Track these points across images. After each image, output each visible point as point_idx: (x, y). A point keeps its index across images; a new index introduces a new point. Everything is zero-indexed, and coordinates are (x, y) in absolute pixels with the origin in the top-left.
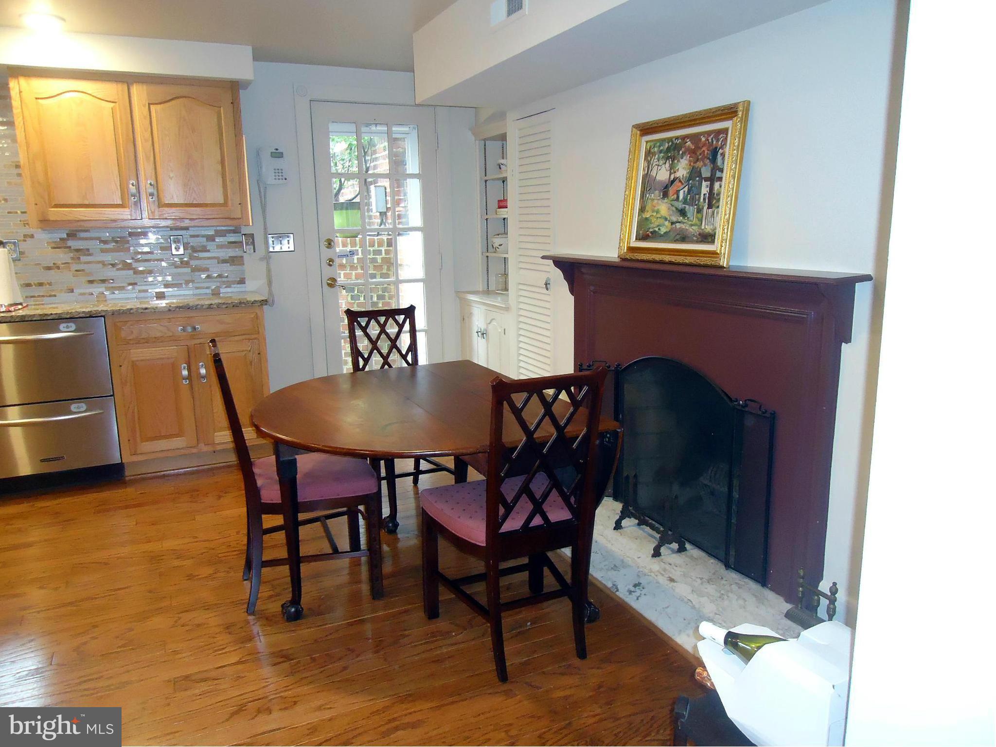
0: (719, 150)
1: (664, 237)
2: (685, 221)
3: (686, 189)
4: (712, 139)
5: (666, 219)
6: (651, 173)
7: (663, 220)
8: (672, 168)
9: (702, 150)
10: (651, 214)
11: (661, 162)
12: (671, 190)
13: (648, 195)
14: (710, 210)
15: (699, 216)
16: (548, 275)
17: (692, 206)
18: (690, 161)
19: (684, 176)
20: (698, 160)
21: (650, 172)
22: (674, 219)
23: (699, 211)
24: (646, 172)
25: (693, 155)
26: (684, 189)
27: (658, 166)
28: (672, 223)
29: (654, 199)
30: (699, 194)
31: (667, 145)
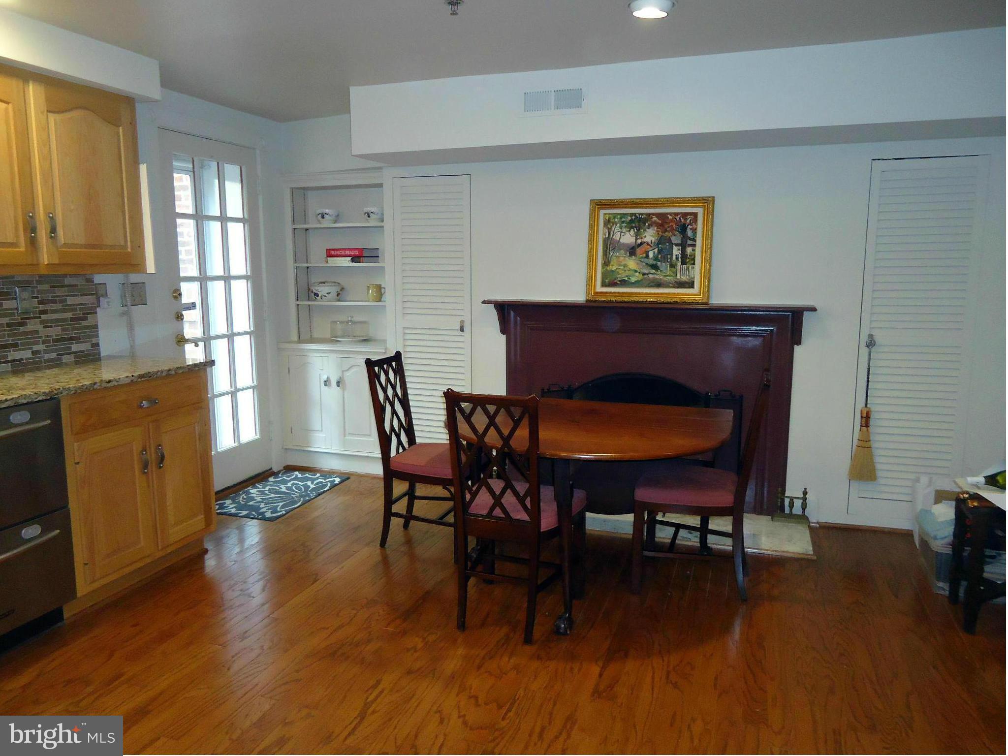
0: (688, 226)
1: (637, 284)
2: (657, 273)
3: (656, 250)
4: (680, 218)
5: (636, 271)
6: (614, 237)
7: (633, 272)
8: (637, 235)
9: (671, 224)
10: (617, 267)
11: (624, 230)
12: (638, 251)
13: (611, 254)
14: (684, 266)
15: (673, 269)
16: (462, 319)
17: (665, 262)
18: (657, 231)
19: (653, 241)
20: (666, 231)
21: (611, 236)
22: (646, 271)
23: (673, 266)
24: (607, 236)
25: (661, 228)
26: (654, 250)
27: (621, 232)
28: (644, 274)
29: (619, 257)
30: (672, 255)
31: (629, 218)
